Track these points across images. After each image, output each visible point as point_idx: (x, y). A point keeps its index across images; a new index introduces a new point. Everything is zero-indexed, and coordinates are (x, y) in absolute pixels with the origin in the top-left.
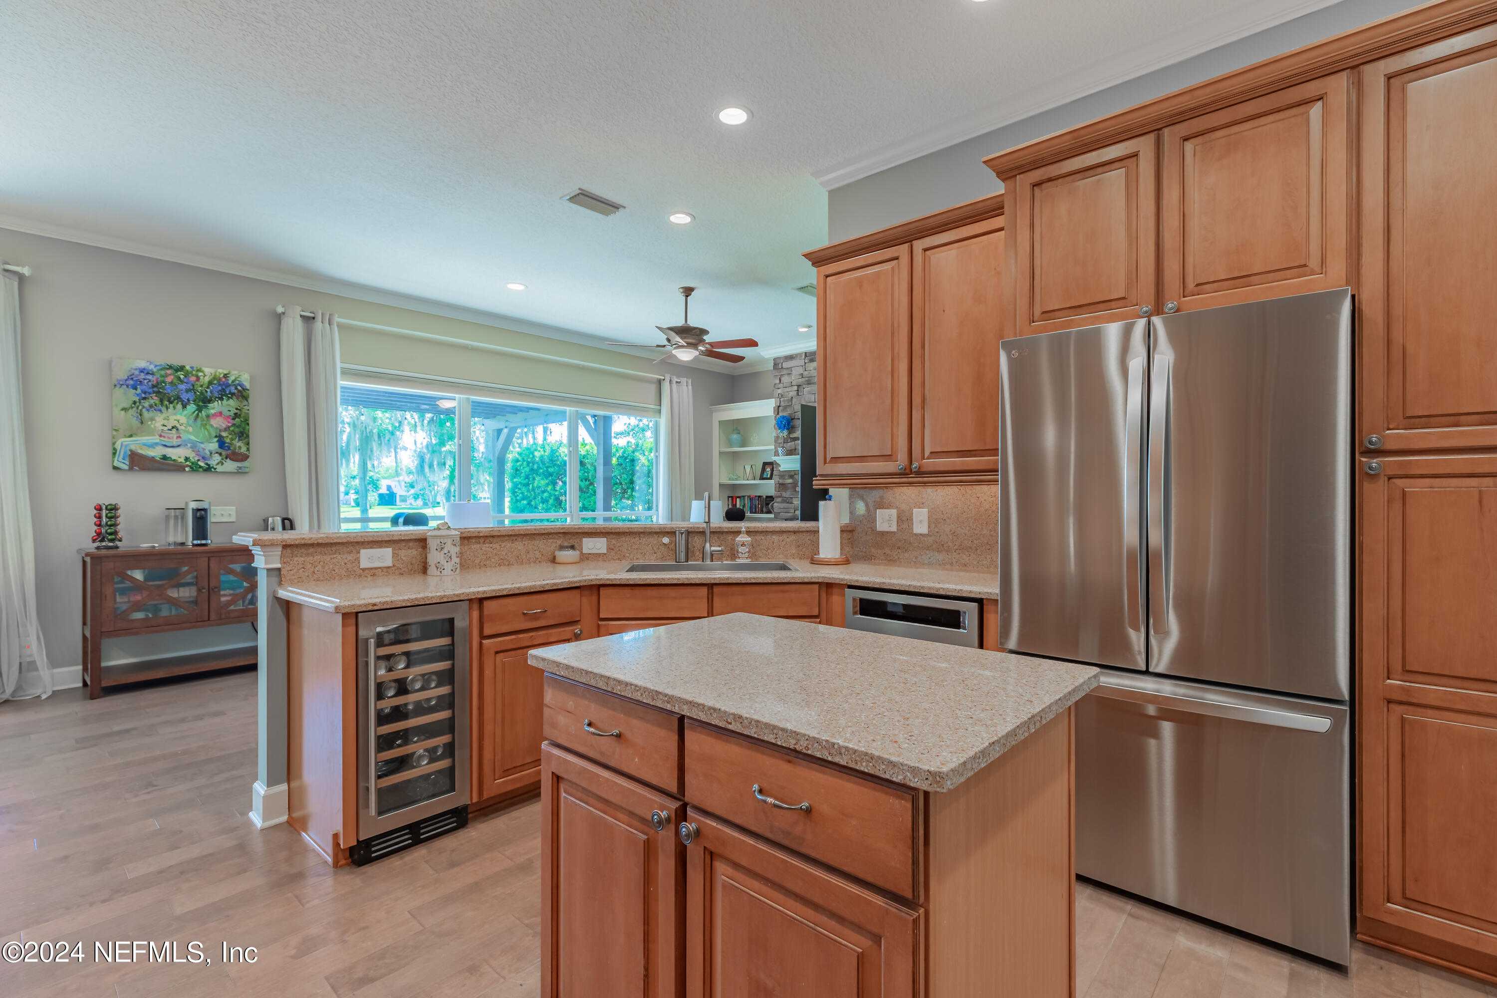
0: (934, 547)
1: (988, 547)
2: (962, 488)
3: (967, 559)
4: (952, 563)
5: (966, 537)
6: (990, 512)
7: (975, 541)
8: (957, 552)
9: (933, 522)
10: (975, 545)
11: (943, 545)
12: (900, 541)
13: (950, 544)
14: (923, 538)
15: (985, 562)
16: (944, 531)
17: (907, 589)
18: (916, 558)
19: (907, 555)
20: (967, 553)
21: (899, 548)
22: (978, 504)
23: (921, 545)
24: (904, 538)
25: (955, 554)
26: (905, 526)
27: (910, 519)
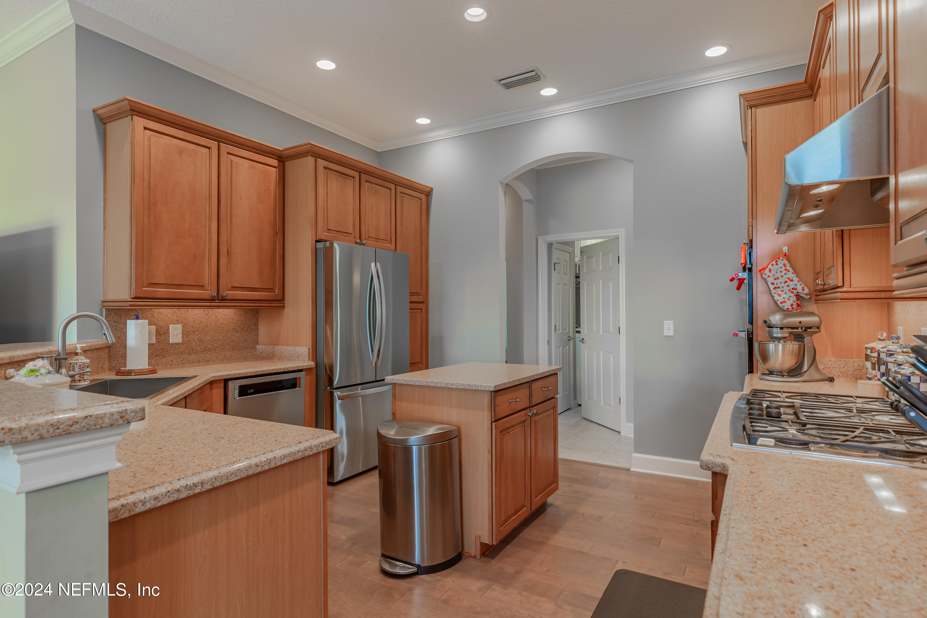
0: (186, 351)
1: (223, 347)
2: (205, 310)
3: (209, 357)
4: (199, 361)
5: (209, 342)
6: (224, 325)
7: (214, 345)
8: (203, 353)
9: (185, 334)
10: (214, 347)
11: (192, 350)
12: (158, 350)
13: (198, 348)
14: (177, 346)
15: (220, 357)
16: (194, 339)
17: (272, 372)
18: (172, 361)
19: (164, 360)
20: (209, 353)
21: (157, 356)
22: (216, 320)
23: (175, 352)
24: (162, 347)
25: (201, 354)
26: (162, 338)
27: (167, 332)
